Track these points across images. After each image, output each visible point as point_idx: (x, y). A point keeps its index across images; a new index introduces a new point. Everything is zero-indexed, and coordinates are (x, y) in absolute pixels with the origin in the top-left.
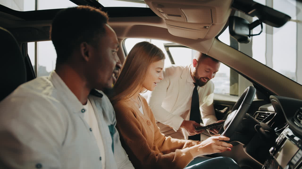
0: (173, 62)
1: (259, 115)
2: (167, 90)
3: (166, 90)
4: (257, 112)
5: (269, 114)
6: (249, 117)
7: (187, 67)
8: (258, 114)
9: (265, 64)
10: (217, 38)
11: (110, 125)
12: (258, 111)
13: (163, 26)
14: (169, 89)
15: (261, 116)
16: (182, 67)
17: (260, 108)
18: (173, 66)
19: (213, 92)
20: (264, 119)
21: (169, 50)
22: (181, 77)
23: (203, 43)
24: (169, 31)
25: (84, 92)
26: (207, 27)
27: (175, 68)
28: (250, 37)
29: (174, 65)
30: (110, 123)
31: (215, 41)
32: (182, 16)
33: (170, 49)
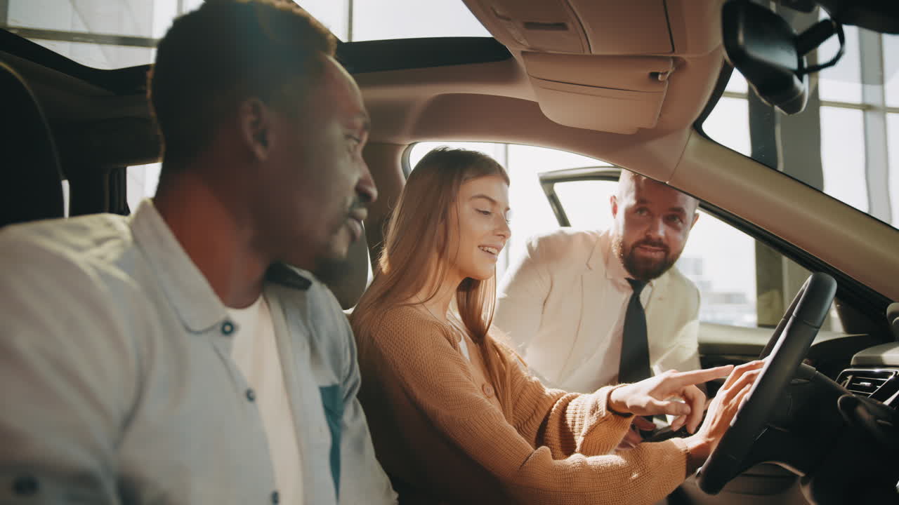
0: (564, 221)
1: (851, 382)
2: (544, 308)
3: (541, 307)
4: (845, 370)
5: (886, 375)
6: (816, 377)
7: (608, 233)
8: (850, 377)
9: (865, 209)
10: (697, 127)
11: (327, 383)
12: (849, 367)
13: (523, 92)
14: (549, 304)
15: (861, 383)
16: (593, 233)
17: (856, 358)
18: (562, 232)
19: (695, 317)
20: (872, 394)
21: (554, 191)
22: (587, 265)
23: (656, 146)
24: (541, 109)
25: (246, 267)
26: (660, 77)
27: (570, 238)
28: (801, 79)
29: (566, 229)
30: (330, 378)
31: (694, 140)
32: (570, 25)
33: (559, 188)
